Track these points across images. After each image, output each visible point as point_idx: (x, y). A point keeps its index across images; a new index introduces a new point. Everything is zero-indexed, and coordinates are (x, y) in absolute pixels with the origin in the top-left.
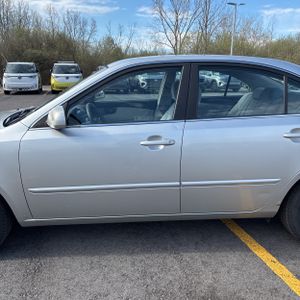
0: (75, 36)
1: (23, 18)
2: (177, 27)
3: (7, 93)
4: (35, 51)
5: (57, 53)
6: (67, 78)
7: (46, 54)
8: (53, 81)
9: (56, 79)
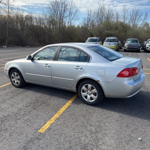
6: (110, 44)
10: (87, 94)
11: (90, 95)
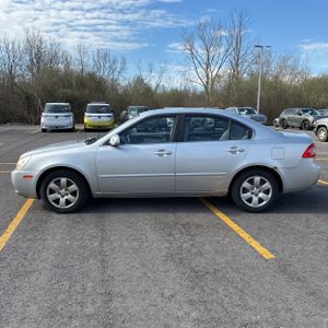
0: (104, 74)
1: (54, 58)
2: (208, 65)
3: (44, 130)
4: (66, 91)
5: (87, 92)
6: (100, 117)
7: (77, 93)
8: (86, 120)
9: (90, 118)
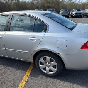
10: (46, 66)
11: (49, 67)
